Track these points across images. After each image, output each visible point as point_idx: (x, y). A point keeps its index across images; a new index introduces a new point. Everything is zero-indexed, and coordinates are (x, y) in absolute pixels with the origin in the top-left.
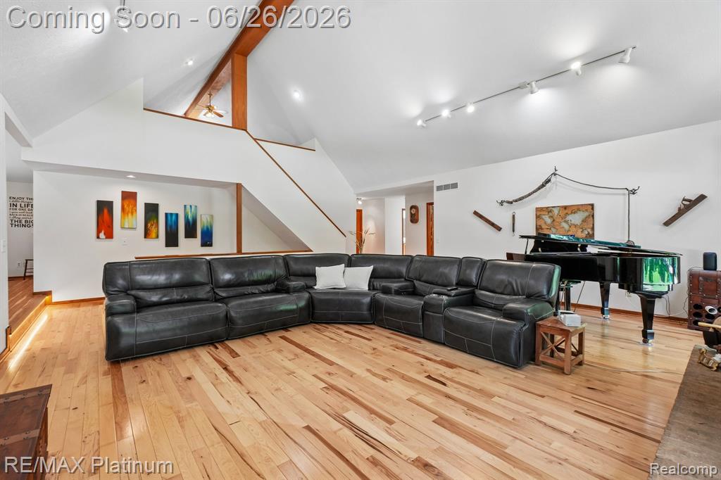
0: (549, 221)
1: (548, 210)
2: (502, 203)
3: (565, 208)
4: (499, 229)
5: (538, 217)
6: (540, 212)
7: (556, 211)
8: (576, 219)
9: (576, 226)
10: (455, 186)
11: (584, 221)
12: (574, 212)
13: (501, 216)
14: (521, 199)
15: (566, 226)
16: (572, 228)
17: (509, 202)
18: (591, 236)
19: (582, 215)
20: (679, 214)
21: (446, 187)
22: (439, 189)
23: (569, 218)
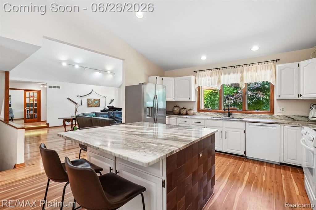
0: (91, 102)
1: (91, 99)
2: (78, 96)
3: (94, 99)
4: (77, 104)
5: (88, 101)
6: (88, 100)
8: (96, 102)
10: (59, 87)
11: (98, 103)
12: (96, 101)
13: (78, 100)
14: (85, 96)
15: (94, 104)
16: (96, 104)
17: (81, 96)
18: (99, 106)
19: (98, 101)
20: (111, 102)
21: (54, 87)
22: (50, 87)
23: (95, 102)
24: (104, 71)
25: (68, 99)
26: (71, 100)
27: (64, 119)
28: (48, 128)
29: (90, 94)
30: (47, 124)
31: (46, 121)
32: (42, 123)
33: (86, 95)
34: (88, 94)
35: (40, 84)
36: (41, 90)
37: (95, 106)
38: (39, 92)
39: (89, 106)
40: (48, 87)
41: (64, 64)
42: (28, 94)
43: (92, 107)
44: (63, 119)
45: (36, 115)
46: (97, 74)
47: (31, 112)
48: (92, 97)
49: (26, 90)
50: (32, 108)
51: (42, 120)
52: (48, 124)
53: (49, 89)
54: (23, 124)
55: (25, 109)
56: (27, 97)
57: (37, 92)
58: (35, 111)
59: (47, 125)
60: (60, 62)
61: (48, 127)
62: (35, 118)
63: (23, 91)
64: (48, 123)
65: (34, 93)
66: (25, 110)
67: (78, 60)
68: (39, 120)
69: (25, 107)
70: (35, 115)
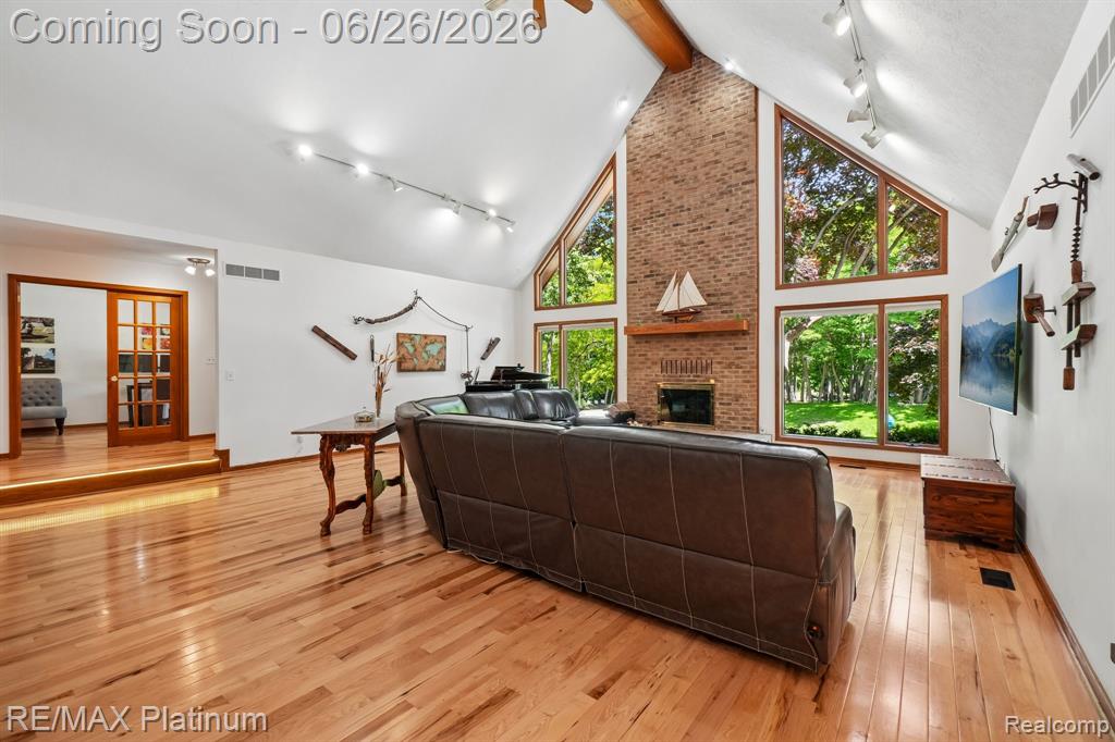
0: (411, 350)
1: (411, 337)
2: (357, 321)
3: (426, 337)
4: (352, 356)
5: (400, 345)
6: (401, 339)
7: (417, 338)
8: (434, 349)
9: (433, 356)
10: (273, 275)
11: (439, 352)
12: (432, 342)
13: (355, 339)
14: (386, 319)
15: (424, 355)
16: (431, 360)
17: (369, 322)
18: (443, 368)
19: (440, 346)
20: (488, 351)
21: (253, 273)
22: (232, 270)
23: (428, 348)
24: (474, 209)
25: (317, 331)
26: (326, 337)
27: (325, 436)
28: (224, 475)
29: (406, 310)
30: (220, 453)
31: (213, 436)
32: (193, 447)
33: (389, 318)
34: (400, 314)
35: (184, 257)
36: (187, 293)
37: (426, 367)
38: (178, 300)
39: (404, 366)
40: (222, 269)
41: (305, 151)
42: (125, 307)
43: (414, 370)
44: (319, 437)
45: (167, 407)
46: (445, 220)
47: (143, 397)
48: (414, 325)
49: (115, 292)
50: (145, 377)
51: (191, 434)
52: (224, 455)
53: (227, 283)
54: (105, 453)
55: (114, 379)
56: (120, 321)
57: (169, 299)
58: (162, 389)
59: (216, 460)
60: (284, 143)
61: (221, 465)
62: (160, 421)
63: (105, 291)
64: (221, 446)
65: (157, 305)
66: (112, 388)
67: (369, 140)
68: (178, 430)
69: (111, 372)
70: (160, 408)
